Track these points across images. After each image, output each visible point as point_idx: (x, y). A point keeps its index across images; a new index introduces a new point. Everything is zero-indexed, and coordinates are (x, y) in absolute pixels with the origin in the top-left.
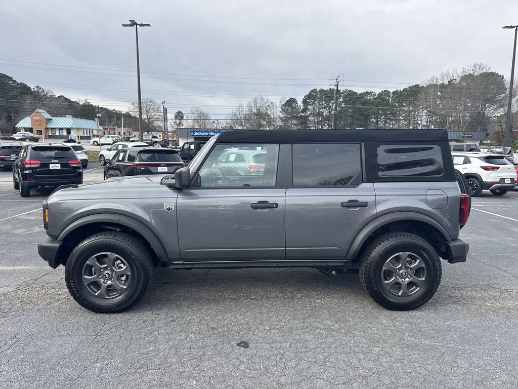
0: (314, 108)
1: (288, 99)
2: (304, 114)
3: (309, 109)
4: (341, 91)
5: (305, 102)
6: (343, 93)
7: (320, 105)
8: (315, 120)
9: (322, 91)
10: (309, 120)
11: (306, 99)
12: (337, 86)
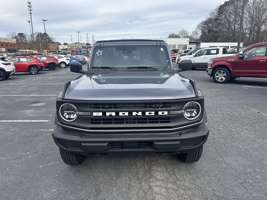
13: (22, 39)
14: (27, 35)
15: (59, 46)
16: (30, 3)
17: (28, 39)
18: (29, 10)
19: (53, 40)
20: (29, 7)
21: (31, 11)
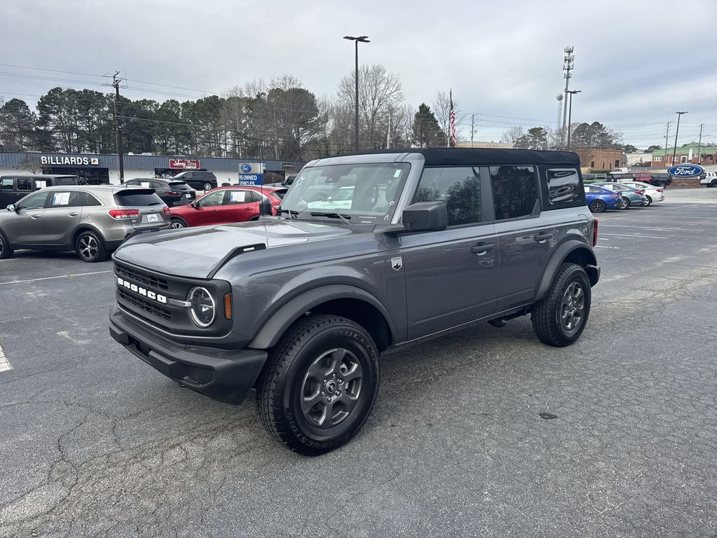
0: (60, 118)
1: (8, 100)
2: (42, 128)
3: (51, 120)
4: (105, 95)
5: (41, 106)
6: (107, 99)
7: (71, 114)
8: (65, 138)
9: (71, 92)
10: (54, 138)
11: (43, 102)
12: (117, 87)
13: (536, 142)
14: (549, 132)
15: (628, 156)
16: (569, 52)
17: (550, 140)
18: (566, 67)
19: (614, 142)
20: (566, 60)
21: (570, 71)
